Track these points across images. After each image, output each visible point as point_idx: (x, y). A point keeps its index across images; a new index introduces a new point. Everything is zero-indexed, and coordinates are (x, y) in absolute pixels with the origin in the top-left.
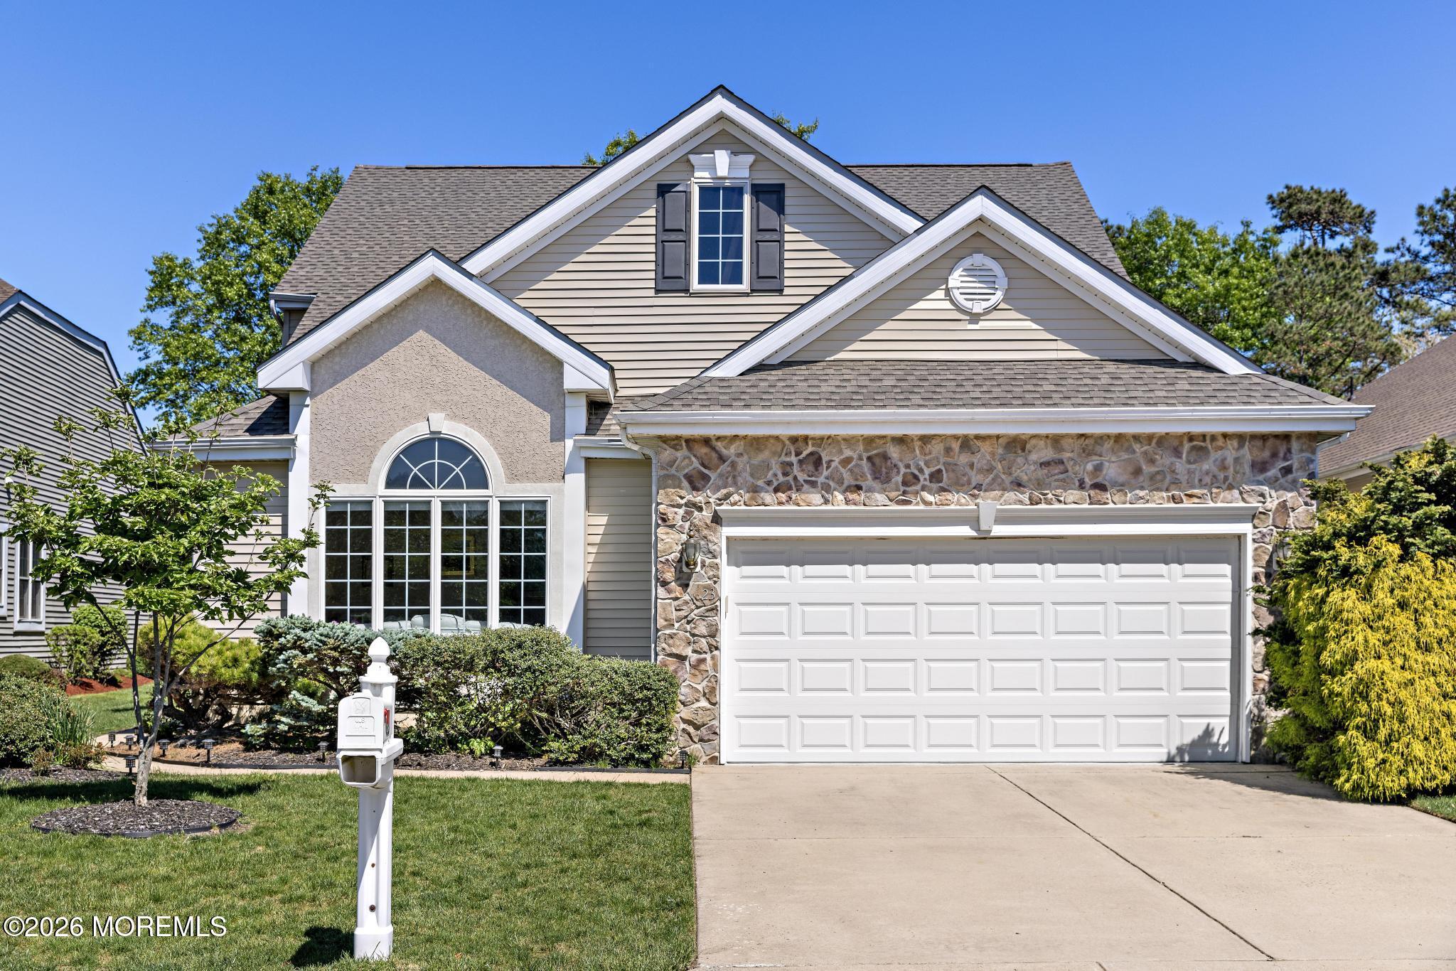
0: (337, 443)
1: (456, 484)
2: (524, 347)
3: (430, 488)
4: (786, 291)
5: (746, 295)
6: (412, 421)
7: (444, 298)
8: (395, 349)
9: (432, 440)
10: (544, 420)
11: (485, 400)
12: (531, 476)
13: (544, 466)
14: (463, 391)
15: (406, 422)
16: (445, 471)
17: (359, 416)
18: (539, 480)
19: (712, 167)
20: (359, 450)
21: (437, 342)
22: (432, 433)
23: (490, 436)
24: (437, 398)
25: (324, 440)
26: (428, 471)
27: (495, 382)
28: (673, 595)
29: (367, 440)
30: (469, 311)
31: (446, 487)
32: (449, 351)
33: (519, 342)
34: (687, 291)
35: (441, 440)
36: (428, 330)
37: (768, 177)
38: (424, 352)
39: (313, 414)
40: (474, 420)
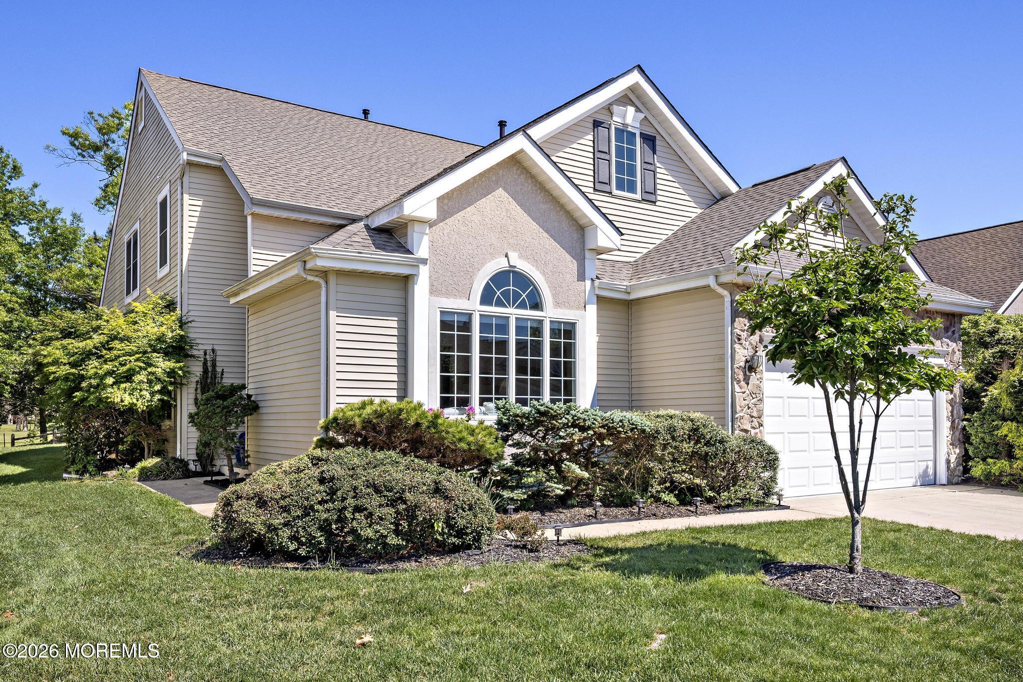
0: (447, 266)
1: (522, 306)
2: (561, 213)
3: (507, 307)
4: (657, 204)
5: (639, 201)
6: (497, 256)
7: (515, 168)
8: (483, 200)
9: (509, 272)
10: (573, 266)
11: (540, 247)
12: (566, 304)
13: (573, 299)
14: (526, 239)
15: (493, 256)
16: (517, 296)
17: (462, 247)
18: (571, 308)
19: (624, 117)
20: (462, 274)
21: (511, 199)
22: (511, 266)
23: (544, 273)
24: (511, 241)
25: (439, 263)
26: (506, 294)
27: (545, 234)
28: (743, 390)
29: (467, 266)
30: (530, 181)
31: (517, 307)
32: (518, 207)
33: (558, 209)
34: (610, 193)
35: (514, 272)
36: (505, 190)
37: (649, 131)
38: (502, 206)
39: (432, 242)
40: (535, 261)
